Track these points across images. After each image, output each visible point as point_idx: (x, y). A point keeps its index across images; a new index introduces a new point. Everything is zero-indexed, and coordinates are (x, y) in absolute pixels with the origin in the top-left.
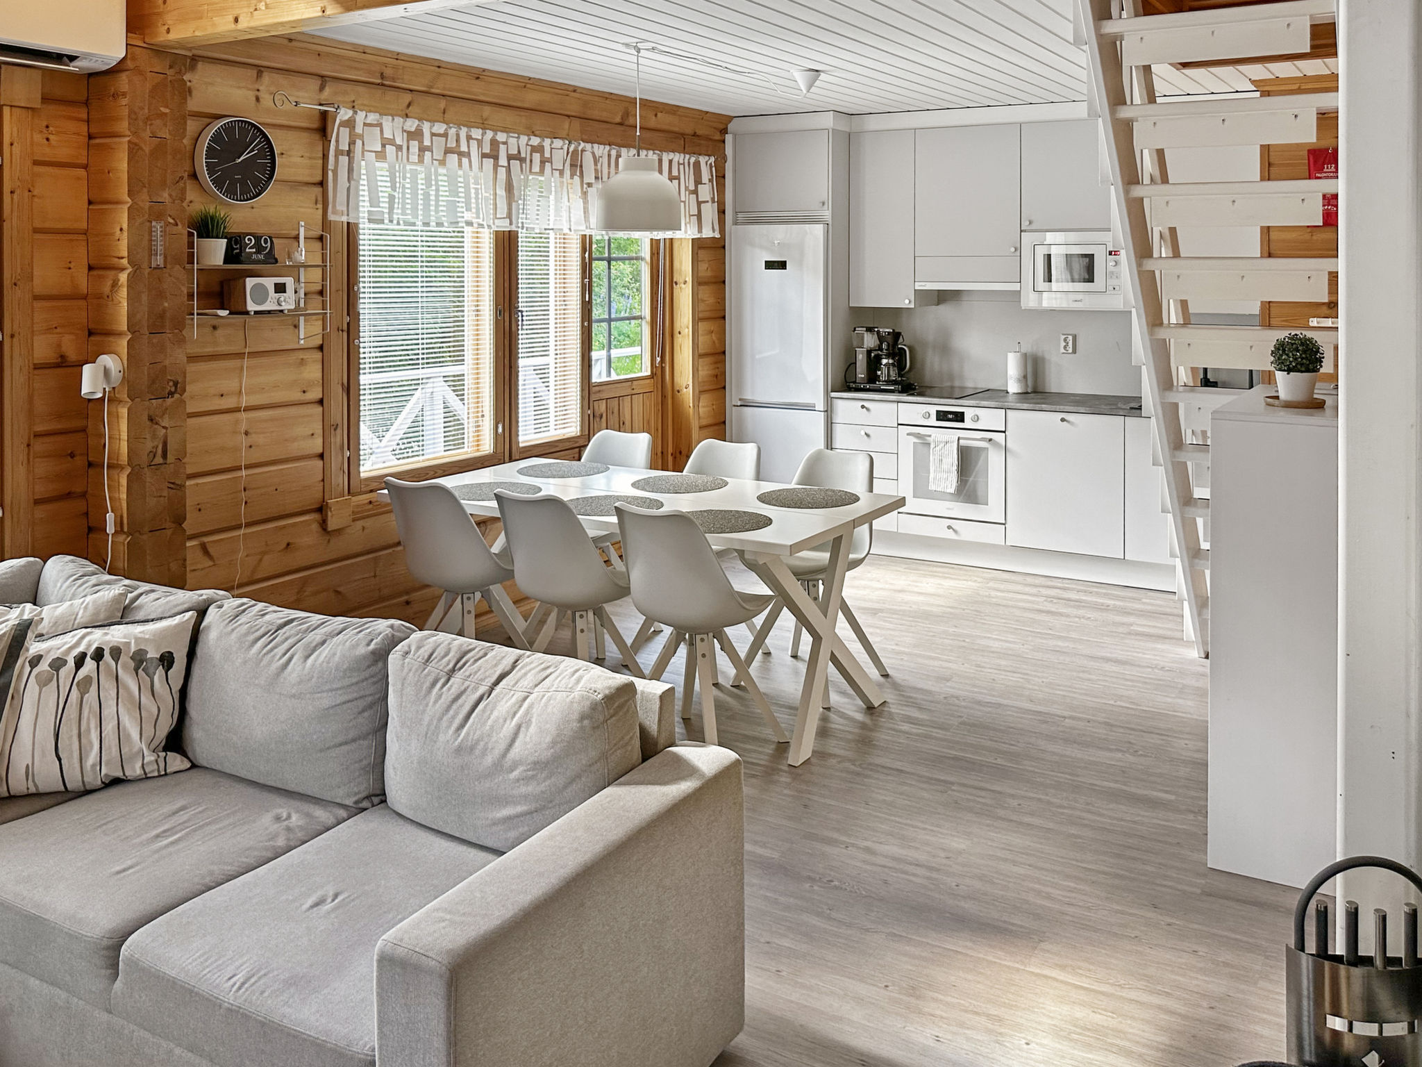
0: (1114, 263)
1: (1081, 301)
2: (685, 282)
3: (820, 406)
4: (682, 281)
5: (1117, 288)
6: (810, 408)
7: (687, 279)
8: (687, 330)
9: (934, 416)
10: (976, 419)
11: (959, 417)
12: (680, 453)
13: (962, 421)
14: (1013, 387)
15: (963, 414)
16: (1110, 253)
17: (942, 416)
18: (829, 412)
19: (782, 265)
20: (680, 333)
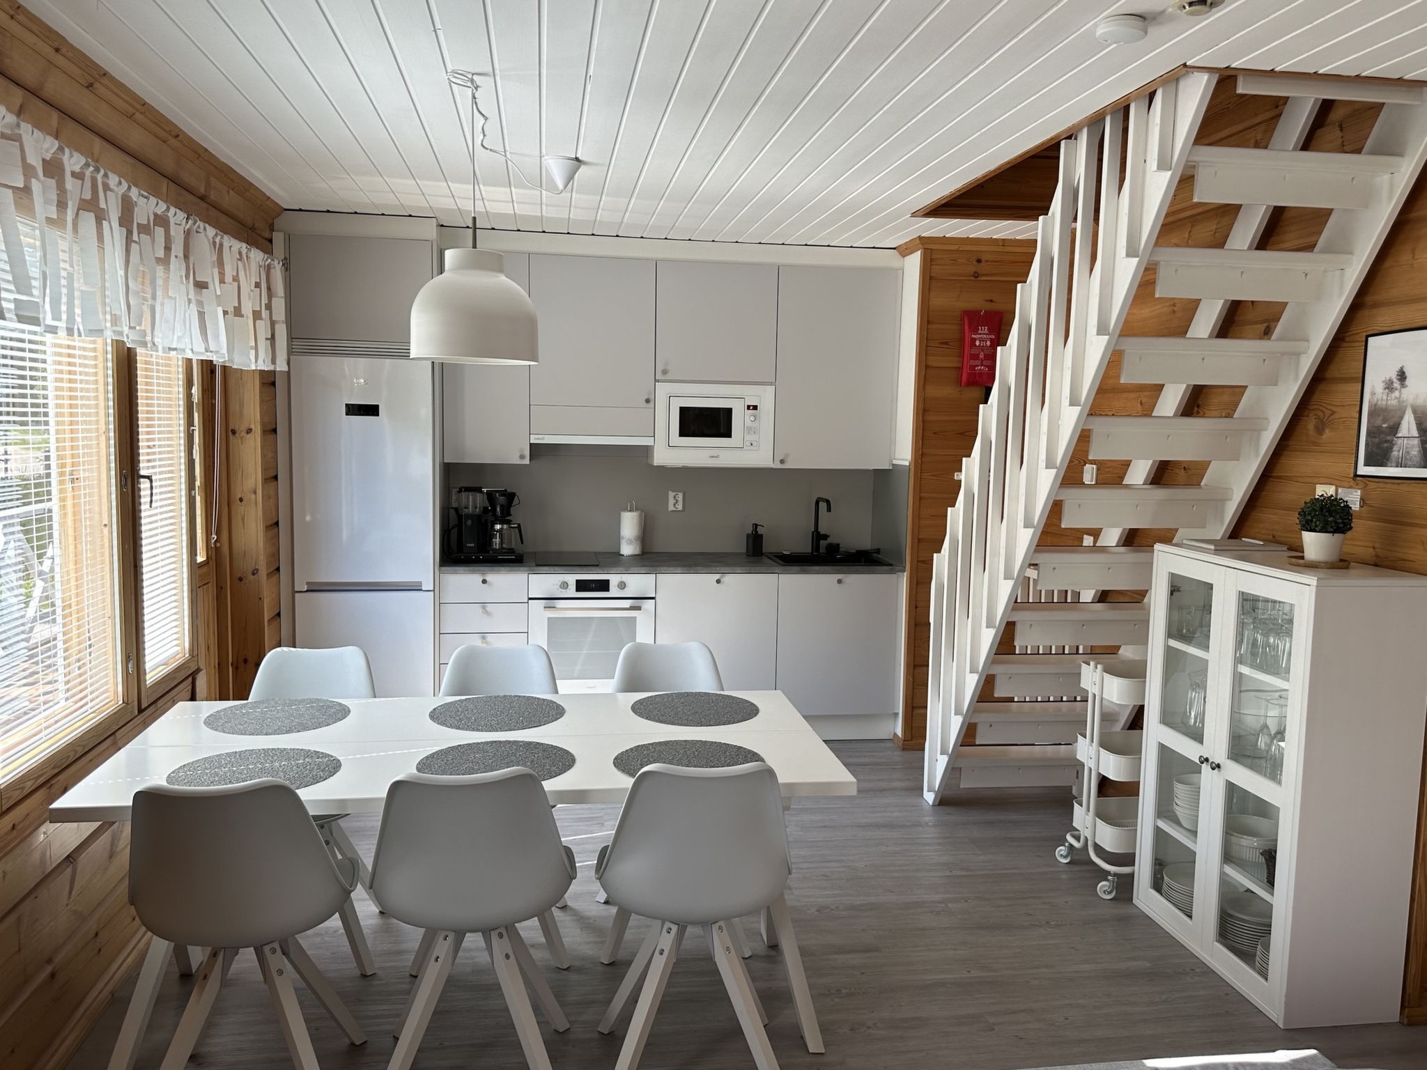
0: (752, 418)
1: (718, 457)
2: (249, 431)
3: (427, 585)
4: (244, 428)
5: (755, 444)
6: (416, 588)
7: (252, 426)
8: (253, 496)
9: (573, 586)
10: (622, 585)
11: (604, 586)
12: (245, 661)
13: (607, 589)
14: (627, 549)
15: (608, 581)
16: (749, 407)
17: (582, 586)
18: (437, 590)
19: (372, 410)
20: (241, 500)
